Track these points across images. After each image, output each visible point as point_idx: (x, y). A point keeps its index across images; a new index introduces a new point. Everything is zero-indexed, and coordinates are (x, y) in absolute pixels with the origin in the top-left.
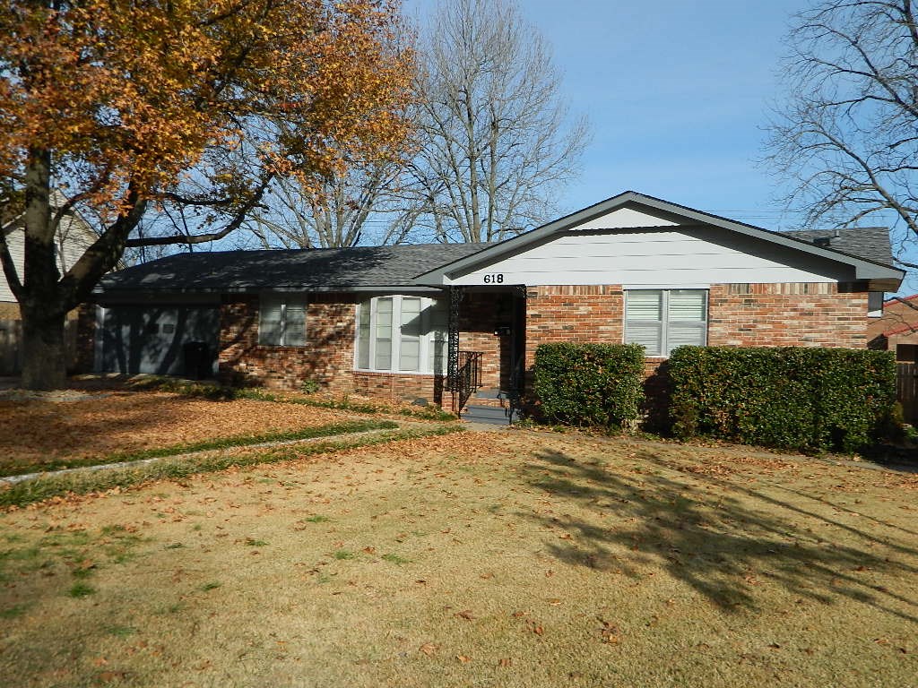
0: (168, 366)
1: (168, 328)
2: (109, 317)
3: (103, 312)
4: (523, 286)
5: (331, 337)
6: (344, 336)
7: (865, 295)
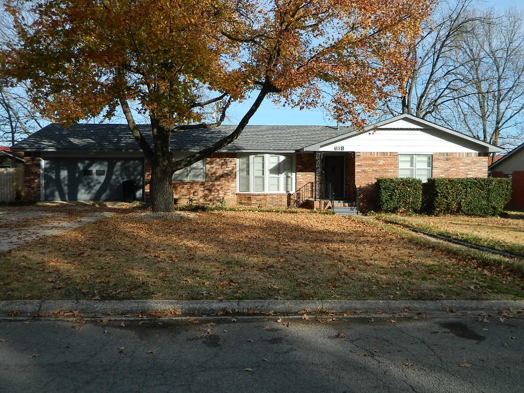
0: (102, 195)
1: (99, 173)
2: (48, 166)
3: (43, 163)
4: (354, 152)
5: (222, 176)
6: (229, 175)
7: (487, 157)
